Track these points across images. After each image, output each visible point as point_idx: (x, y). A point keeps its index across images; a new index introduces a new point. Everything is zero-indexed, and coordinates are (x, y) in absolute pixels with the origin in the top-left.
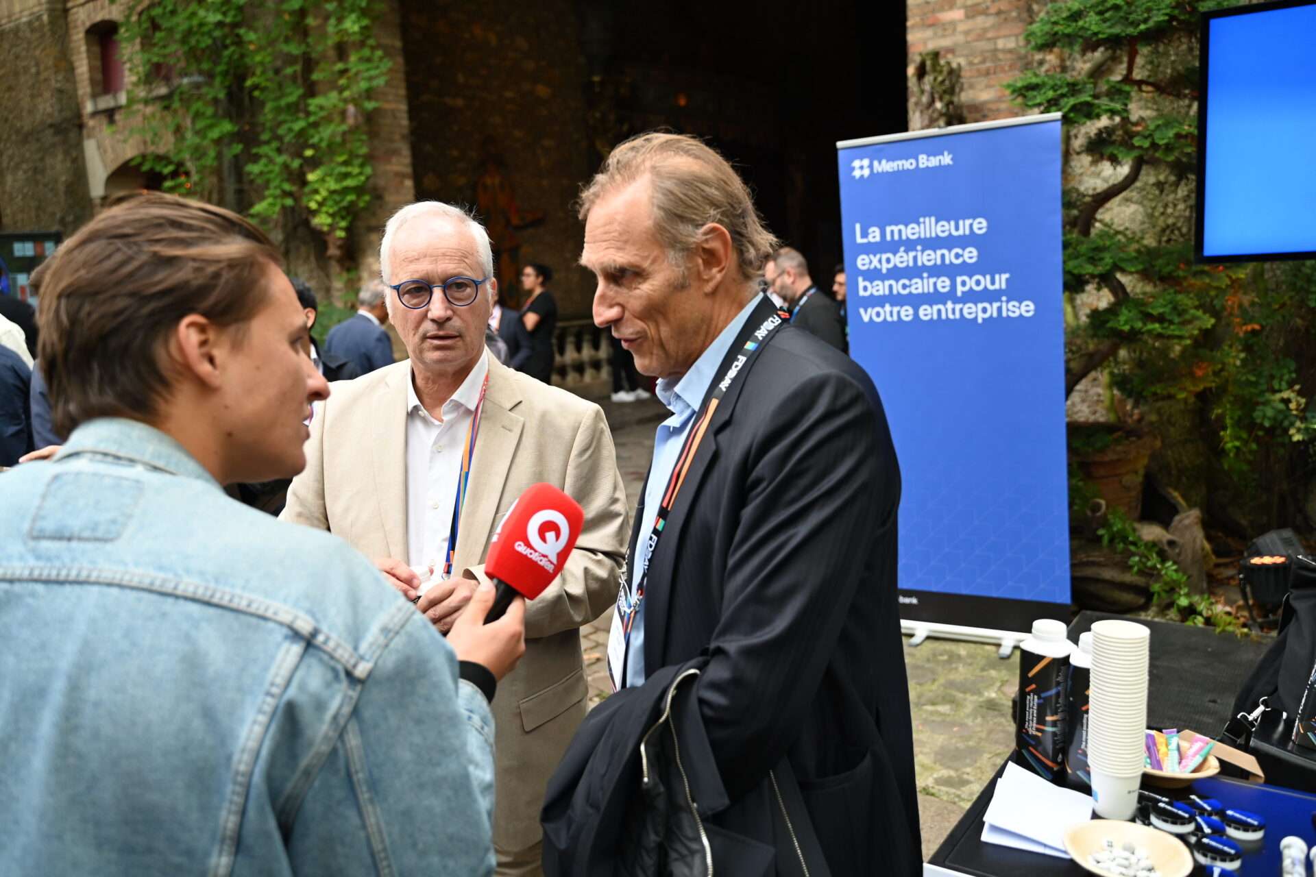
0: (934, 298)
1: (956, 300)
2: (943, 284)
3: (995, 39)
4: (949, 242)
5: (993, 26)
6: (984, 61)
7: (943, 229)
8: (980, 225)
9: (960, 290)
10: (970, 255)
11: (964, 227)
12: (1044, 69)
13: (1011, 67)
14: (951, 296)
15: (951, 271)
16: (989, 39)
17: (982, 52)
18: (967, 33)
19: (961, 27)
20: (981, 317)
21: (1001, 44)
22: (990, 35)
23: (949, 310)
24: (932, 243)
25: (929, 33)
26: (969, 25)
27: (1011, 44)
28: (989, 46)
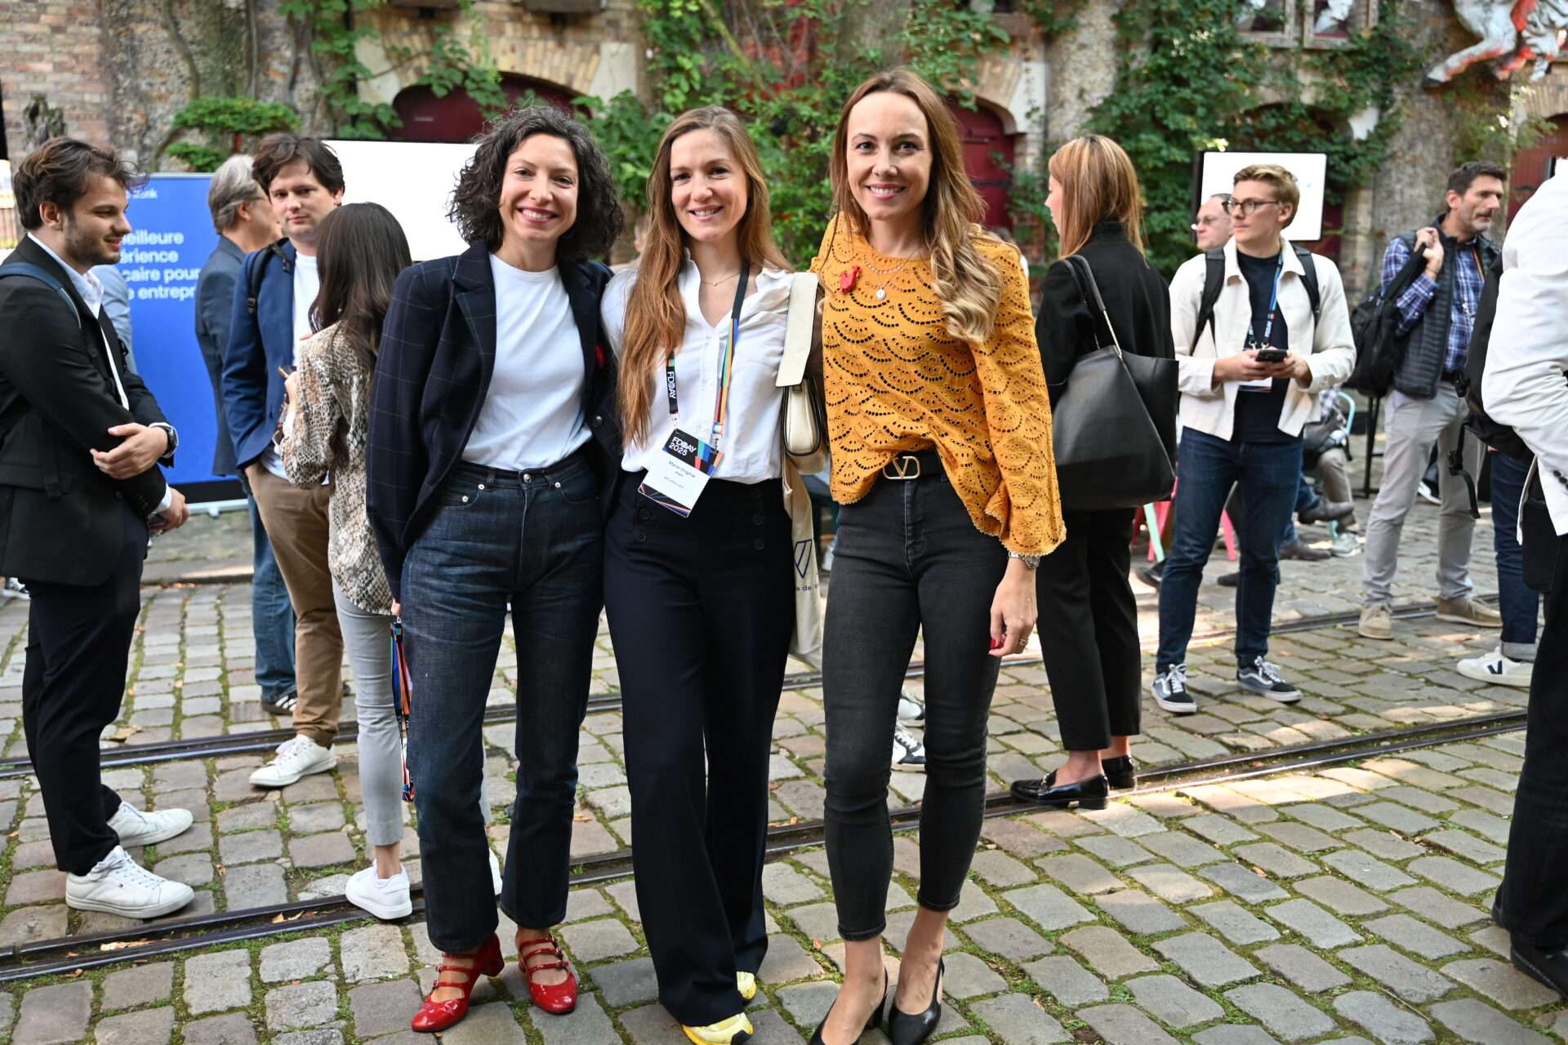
0: (149, 284)
1: (165, 286)
2: (155, 275)
3: (83, 93)
4: (158, 248)
5: (79, 83)
6: (74, 108)
7: (154, 239)
8: (179, 238)
9: (167, 279)
10: (173, 256)
11: (168, 239)
12: (132, 124)
13: (99, 117)
14: (161, 282)
15: (161, 267)
16: (77, 92)
17: (71, 101)
18: (57, 83)
19: (50, 78)
20: (182, 297)
21: (87, 97)
22: (78, 88)
23: (160, 293)
24: (147, 248)
25: (21, 77)
26: (57, 77)
27: (96, 99)
28: (77, 98)
